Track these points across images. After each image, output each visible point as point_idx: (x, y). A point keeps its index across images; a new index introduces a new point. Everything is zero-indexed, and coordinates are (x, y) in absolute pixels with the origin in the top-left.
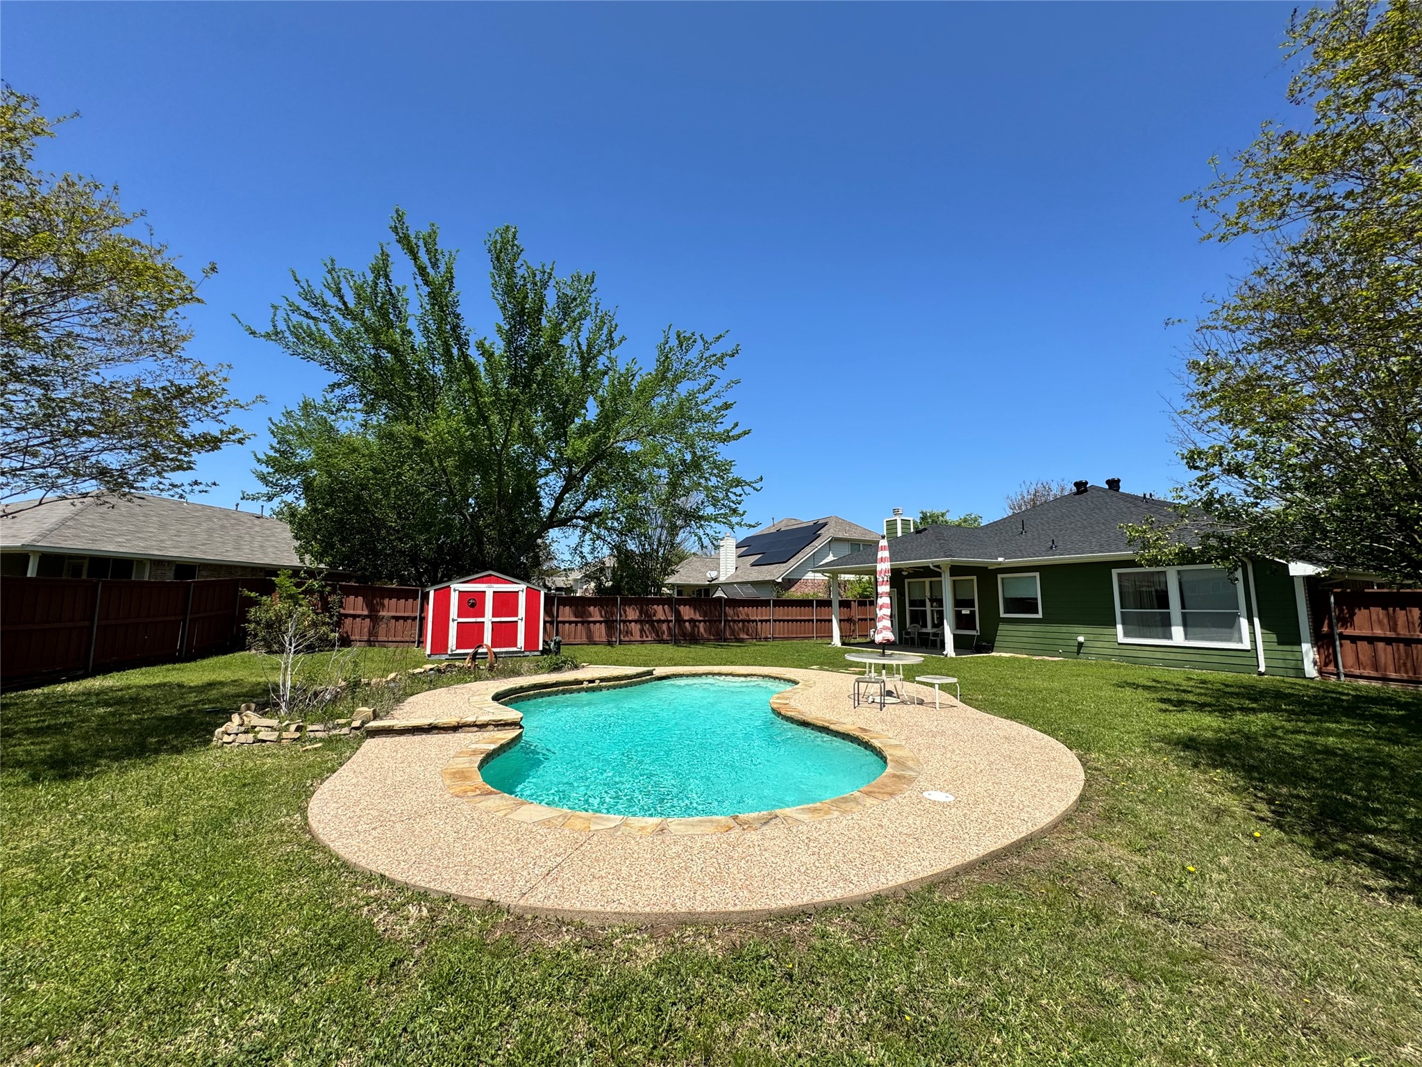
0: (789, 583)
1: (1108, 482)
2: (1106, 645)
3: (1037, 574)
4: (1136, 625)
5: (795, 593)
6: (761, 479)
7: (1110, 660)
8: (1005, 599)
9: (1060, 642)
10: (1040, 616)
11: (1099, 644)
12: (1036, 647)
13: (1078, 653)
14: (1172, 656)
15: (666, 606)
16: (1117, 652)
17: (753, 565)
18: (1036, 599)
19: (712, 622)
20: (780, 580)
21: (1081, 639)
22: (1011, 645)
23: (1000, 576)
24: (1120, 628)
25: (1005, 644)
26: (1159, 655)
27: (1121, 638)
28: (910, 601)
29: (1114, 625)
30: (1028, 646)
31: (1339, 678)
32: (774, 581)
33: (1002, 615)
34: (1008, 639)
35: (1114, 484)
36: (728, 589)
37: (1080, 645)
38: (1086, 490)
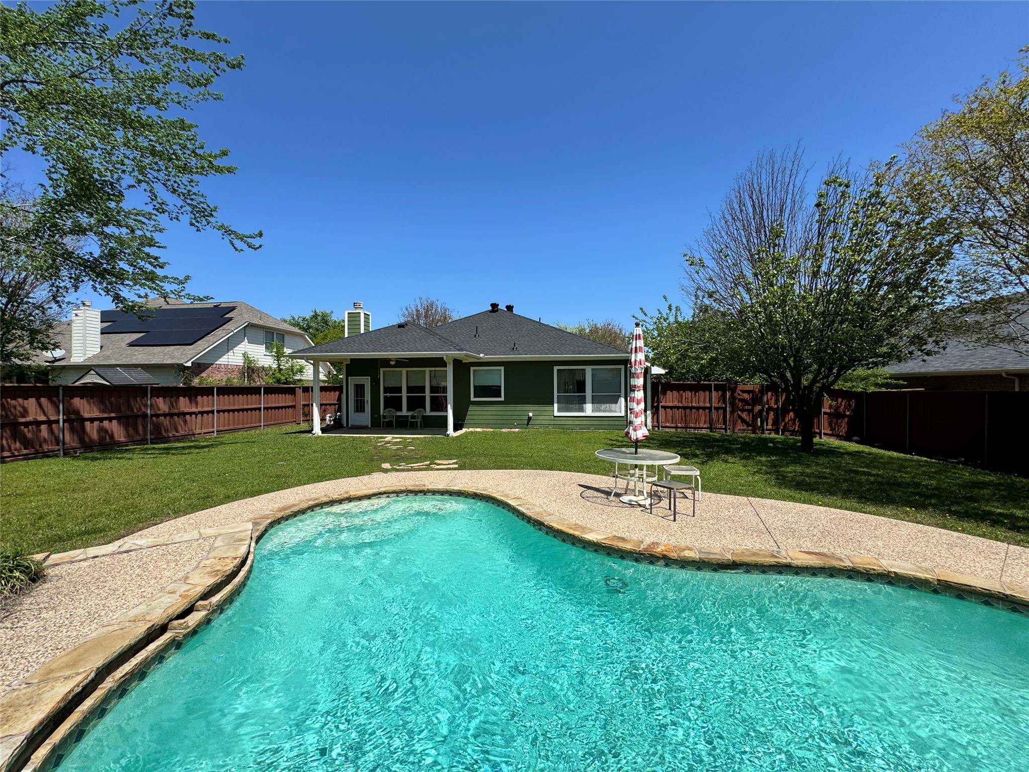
0: (199, 367)
1: (507, 307)
2: (546, 418)
3: (502, 368)
4: (566, 403)
5: (211, 378)
6: (261, 235)
7: (548, 428)
8: (475, 387)
9: (515, 417)
10: (502, 399)
11: (542, 417)
12: (498, 422)
13: (528, 424)
14: (585, 423)
15: (43, 400)
16: (553, 422)
17: (131, 345)
18: (500, 387)
19: (128, 420)
20: (189, 364)
21: (531, 414)
22: (478, 422)
23: (472, 369)
24: (556, 405)
25: (472, 422)
26: (578, 423)
27: (556, 413)
28: (385, 388)
29: (553, 404)
30: (492, 422)
31: (659, 429)
32: (182, 365)
33: (473, 399)
34: (475, 417)
35: (510, 308)
36: (108, 373)
37: (530, 419)
38: (497, 311)
